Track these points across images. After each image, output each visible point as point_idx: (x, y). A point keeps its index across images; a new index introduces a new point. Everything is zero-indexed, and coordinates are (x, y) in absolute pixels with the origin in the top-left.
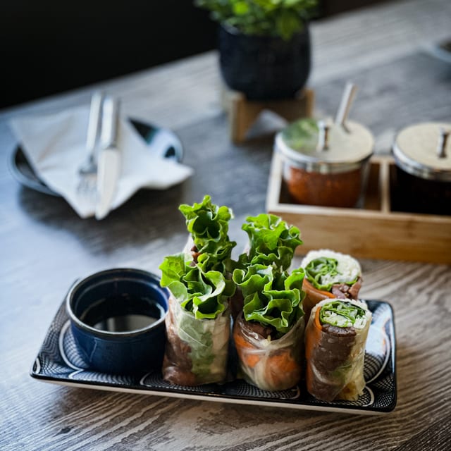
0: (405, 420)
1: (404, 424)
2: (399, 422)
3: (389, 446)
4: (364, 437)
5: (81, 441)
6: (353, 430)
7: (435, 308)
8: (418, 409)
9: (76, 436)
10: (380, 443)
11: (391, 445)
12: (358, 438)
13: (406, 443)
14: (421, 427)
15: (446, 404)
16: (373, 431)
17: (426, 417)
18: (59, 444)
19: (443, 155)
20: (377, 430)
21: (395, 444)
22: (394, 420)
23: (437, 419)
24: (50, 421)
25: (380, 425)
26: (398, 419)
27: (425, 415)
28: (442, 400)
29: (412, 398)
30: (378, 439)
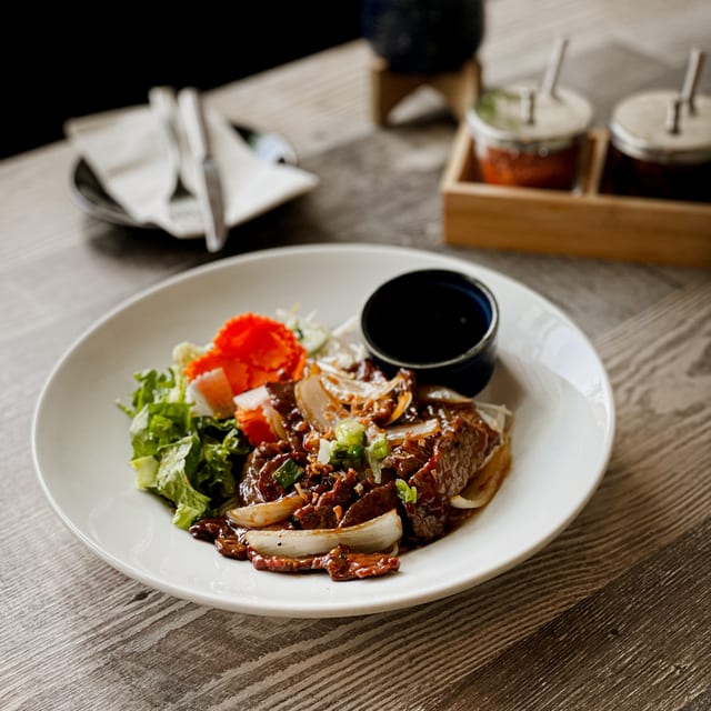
0: (598, 562)
1: (596, 567)
2: (589, 564)
3: (576, 596)
4: (543, 586)
5: (163, 609)
6: (528, 578)
7: (637, 409)
8: (615, 547)
9: (156, 603)
10: (566, 593)
11: (580, 595)
12: (536, 588)
13: (600, 591)
14: (620, 570)
15: (651, 539)
16: (556, 578)
17: (626, 556)
18: (133, 614)
19: (675, 131)
20: (561, 576)
21: (584, 594)
22: (584, 562)
23: (641, 558)
24: (119, 586)
25: (564, 569)
26: (588, 560)
27: (624, 554)
28: (648, 533)
29: (607, 531)
30: (563, 588)
